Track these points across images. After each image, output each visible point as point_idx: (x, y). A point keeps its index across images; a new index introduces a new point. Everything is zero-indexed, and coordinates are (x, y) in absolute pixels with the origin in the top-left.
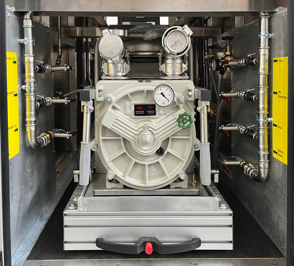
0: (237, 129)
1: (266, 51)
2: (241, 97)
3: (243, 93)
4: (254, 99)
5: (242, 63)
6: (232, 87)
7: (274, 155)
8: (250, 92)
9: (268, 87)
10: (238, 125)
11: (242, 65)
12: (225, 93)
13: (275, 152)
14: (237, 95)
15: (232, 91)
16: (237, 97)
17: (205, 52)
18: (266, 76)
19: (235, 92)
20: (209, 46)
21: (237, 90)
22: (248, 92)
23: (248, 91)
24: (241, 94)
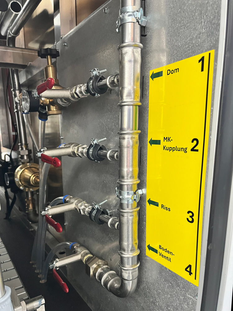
0: (75, 208)
1: (136, 54)
2: (80, 154)
3: (83, 148)
4: (110, 157)
5: (81, 92)
6: (62, 139)
7: (149, 253)
8: (99, 145)
9: (139, 131)
10: (76, 201)
11: (80, 95)
12: (49, 149)
13: (150, 248)
14: (74, 153)
15: (62, 146)
16: (72, 155)
17: (14, 90)
18: (136, 109)
19: (69, 147)
20: (21, 83)
21: (72, 144)
22: (96, 144)
23: (94, 142)
24: (80, 149)
